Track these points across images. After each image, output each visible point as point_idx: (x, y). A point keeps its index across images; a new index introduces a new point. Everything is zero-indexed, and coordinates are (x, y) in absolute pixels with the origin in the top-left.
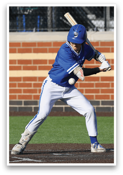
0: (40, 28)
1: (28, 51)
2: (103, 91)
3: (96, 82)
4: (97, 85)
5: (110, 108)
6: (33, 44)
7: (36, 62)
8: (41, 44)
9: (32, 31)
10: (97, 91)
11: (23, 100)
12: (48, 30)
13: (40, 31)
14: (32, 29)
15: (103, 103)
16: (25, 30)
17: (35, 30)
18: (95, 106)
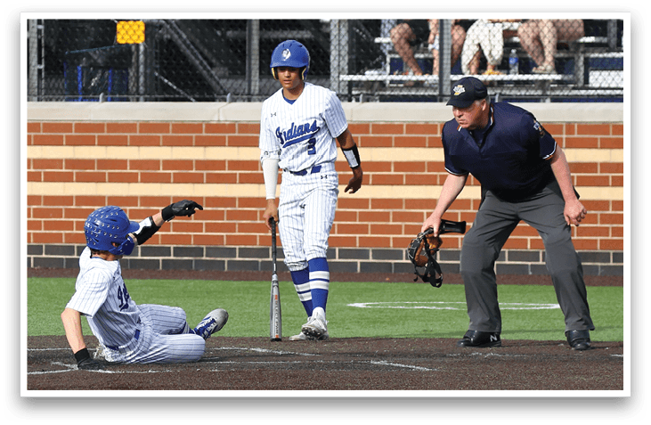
0: (112, 94)
1: (89, 142)
2: (243, 228)
3: (229, 209)
4: (231, 215)
5: (257, 262)
6: (98, 127)
7: (104, 163)
8: (114, 126)
9: (98, 100)
10: (231, 228)
12: (130, 97)
13: (112, 100)
14: (96, 96)
15: (243, 252)
16: (81, 97)
17: (103, 97)
18: (226, 259)
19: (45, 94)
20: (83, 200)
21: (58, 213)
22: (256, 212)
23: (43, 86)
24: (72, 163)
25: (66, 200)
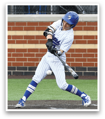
0: (41, 11)
1: (32, 29)
2: (89, 60)
3: (84, 53)
4: (85, 55)
5: (94, 72)
8: (42, 23)
9: (35, 14)
10: (84, 60)
11: (28, 67)
12: (47, 12)
13: (41, 14)
14: (35, 12)
15: (89, 69)
16: (29, 13)
17: (38, 13)
18: (83, 72)
19: (16, 12)
20: (30, 50)
21: (21, 55)
22: (94, 54)
23: (16, 9)
24: (26, 37)
25: (24, 50)
